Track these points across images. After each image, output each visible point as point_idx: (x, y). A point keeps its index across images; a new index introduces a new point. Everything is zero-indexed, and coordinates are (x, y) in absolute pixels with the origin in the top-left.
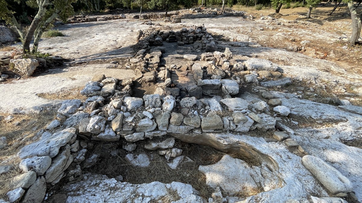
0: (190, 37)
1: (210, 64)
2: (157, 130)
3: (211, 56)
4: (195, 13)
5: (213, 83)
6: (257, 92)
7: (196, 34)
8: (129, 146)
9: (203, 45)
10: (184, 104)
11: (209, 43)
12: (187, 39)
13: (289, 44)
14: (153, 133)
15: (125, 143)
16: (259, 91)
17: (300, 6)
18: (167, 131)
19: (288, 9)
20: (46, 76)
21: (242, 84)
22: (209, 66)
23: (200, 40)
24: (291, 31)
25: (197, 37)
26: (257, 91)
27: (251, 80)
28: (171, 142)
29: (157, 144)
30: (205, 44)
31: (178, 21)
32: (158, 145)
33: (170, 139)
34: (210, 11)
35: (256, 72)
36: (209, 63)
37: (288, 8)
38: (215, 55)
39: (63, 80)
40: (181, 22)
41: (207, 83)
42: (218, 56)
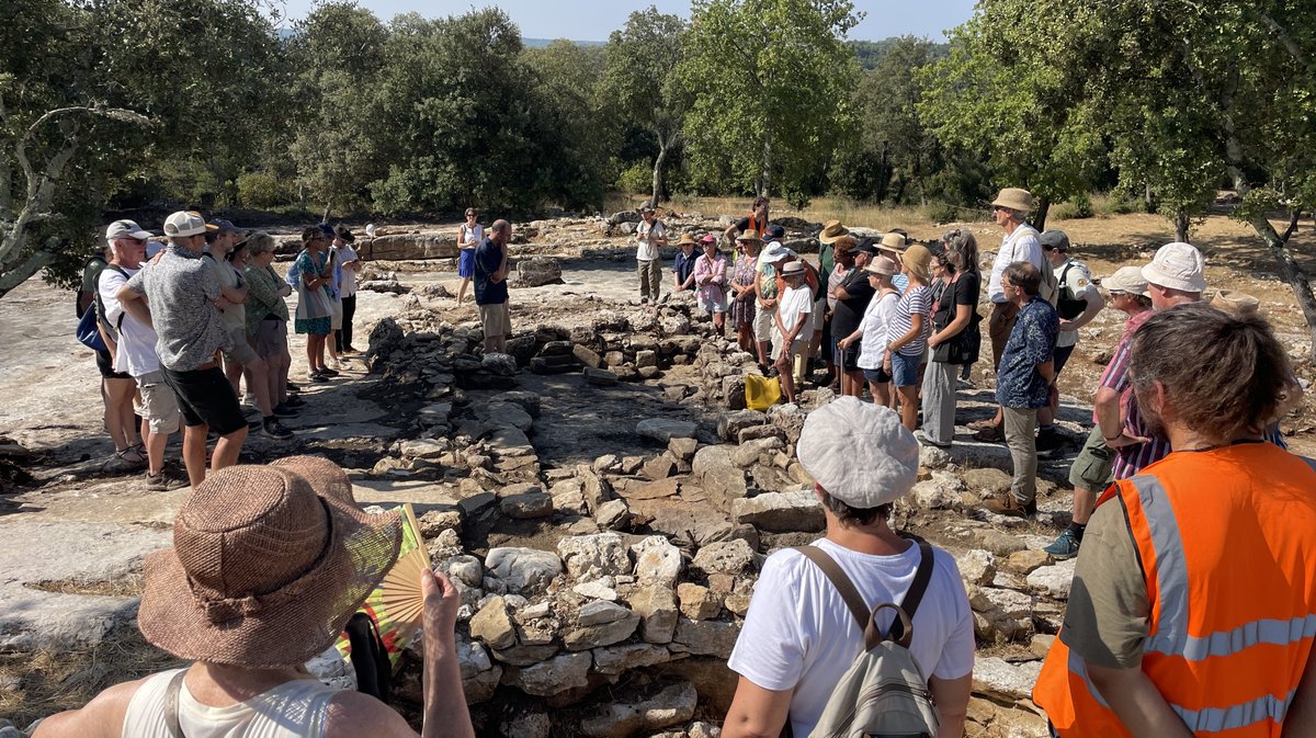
0: (641, 348)
1: (764, 450)
2: (638, 643)
3: (761, 423)
4: (621, 234)
5: (795, 504)
6: (964, 538)
7: (667, 335)
8: (530, 717)
9: (710, 382)
10: (712, 560)
11: (734, 372)
12: (624, 361)
13: (1092, 377)
14: (626, 650)
15: (512, 709)
16: (972, 535)
17: (1137, 211)
18: (673, 647)
19: (1087, 221)
20: (9, 521)
21: (904, 514)
22: (762, 455)
23: (689, 361)
24: (1103, 321)
25: (675, 349)
26: (964, 534)
27: (935, 497)
28: (683, 694)
29: (635, 707)
30: (717, 376)
31: (545, 277)
32: (637, 711)
33: (676, 686)
34: (697, 228)
35: (953, 475)
36: (761, 445)
37: (1085, 217)
38: (777, 416)
39: (106, 530)
40: (561, 282)
41: (775, 507)
42: (789, 423)
